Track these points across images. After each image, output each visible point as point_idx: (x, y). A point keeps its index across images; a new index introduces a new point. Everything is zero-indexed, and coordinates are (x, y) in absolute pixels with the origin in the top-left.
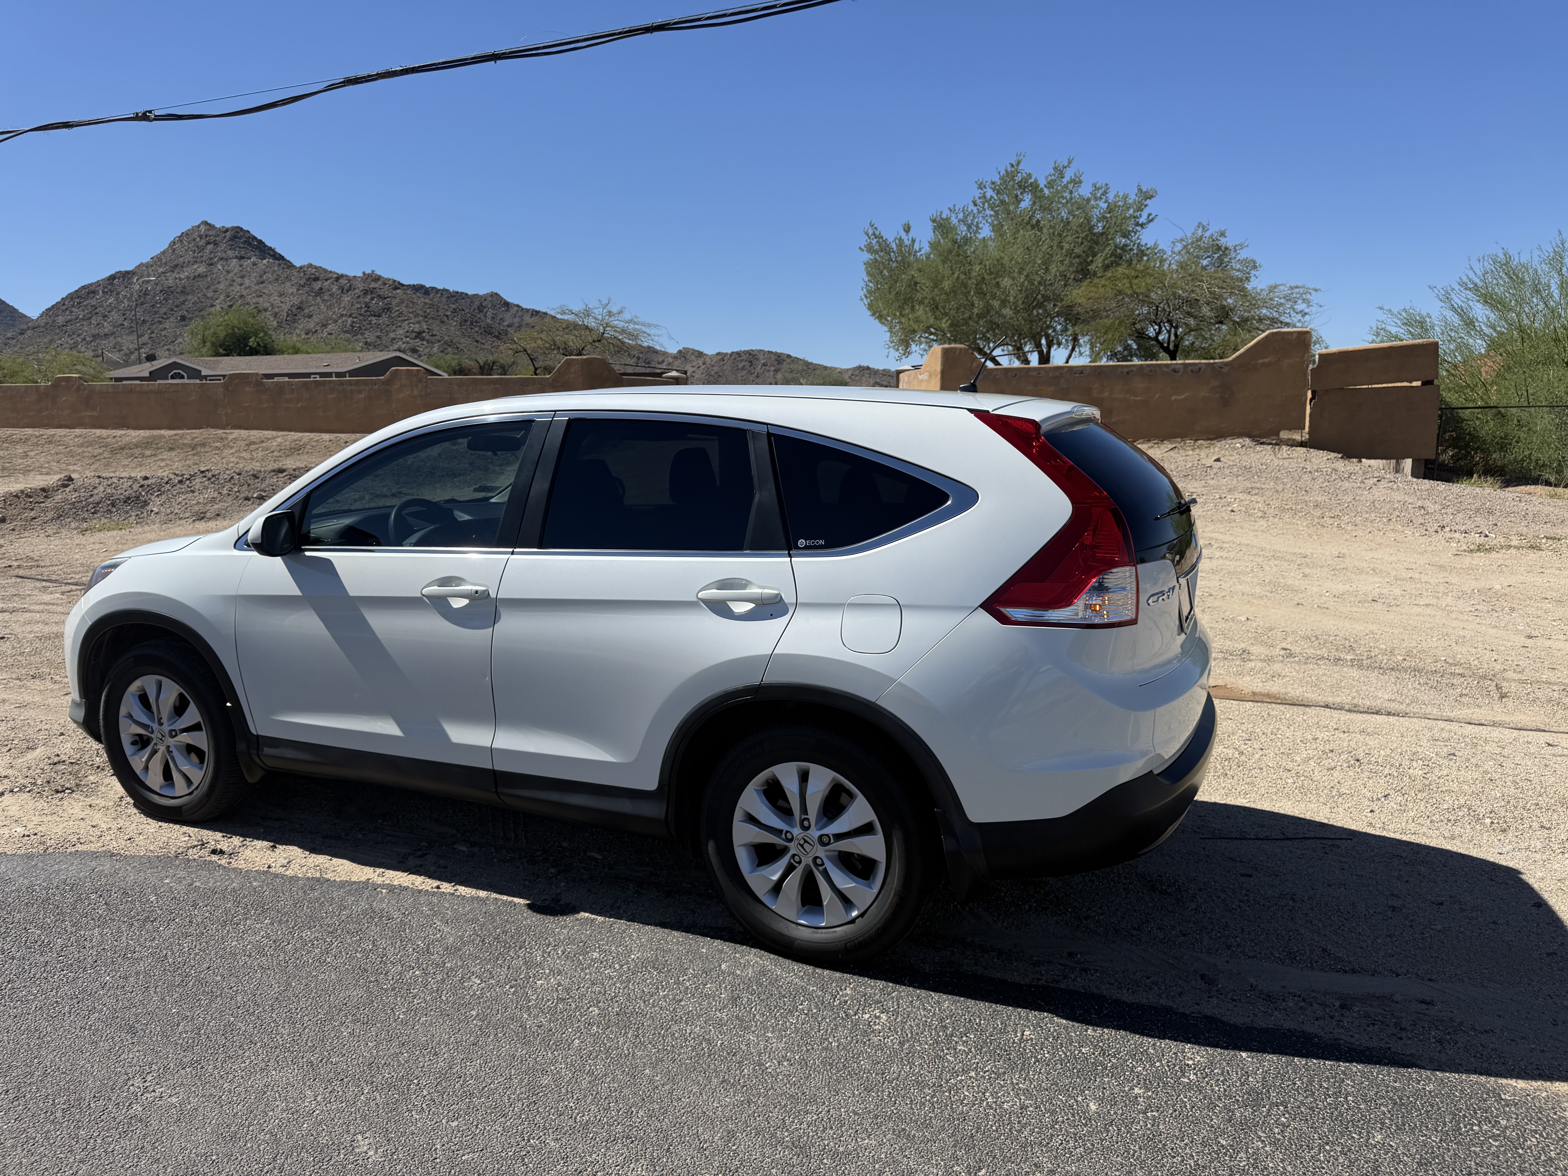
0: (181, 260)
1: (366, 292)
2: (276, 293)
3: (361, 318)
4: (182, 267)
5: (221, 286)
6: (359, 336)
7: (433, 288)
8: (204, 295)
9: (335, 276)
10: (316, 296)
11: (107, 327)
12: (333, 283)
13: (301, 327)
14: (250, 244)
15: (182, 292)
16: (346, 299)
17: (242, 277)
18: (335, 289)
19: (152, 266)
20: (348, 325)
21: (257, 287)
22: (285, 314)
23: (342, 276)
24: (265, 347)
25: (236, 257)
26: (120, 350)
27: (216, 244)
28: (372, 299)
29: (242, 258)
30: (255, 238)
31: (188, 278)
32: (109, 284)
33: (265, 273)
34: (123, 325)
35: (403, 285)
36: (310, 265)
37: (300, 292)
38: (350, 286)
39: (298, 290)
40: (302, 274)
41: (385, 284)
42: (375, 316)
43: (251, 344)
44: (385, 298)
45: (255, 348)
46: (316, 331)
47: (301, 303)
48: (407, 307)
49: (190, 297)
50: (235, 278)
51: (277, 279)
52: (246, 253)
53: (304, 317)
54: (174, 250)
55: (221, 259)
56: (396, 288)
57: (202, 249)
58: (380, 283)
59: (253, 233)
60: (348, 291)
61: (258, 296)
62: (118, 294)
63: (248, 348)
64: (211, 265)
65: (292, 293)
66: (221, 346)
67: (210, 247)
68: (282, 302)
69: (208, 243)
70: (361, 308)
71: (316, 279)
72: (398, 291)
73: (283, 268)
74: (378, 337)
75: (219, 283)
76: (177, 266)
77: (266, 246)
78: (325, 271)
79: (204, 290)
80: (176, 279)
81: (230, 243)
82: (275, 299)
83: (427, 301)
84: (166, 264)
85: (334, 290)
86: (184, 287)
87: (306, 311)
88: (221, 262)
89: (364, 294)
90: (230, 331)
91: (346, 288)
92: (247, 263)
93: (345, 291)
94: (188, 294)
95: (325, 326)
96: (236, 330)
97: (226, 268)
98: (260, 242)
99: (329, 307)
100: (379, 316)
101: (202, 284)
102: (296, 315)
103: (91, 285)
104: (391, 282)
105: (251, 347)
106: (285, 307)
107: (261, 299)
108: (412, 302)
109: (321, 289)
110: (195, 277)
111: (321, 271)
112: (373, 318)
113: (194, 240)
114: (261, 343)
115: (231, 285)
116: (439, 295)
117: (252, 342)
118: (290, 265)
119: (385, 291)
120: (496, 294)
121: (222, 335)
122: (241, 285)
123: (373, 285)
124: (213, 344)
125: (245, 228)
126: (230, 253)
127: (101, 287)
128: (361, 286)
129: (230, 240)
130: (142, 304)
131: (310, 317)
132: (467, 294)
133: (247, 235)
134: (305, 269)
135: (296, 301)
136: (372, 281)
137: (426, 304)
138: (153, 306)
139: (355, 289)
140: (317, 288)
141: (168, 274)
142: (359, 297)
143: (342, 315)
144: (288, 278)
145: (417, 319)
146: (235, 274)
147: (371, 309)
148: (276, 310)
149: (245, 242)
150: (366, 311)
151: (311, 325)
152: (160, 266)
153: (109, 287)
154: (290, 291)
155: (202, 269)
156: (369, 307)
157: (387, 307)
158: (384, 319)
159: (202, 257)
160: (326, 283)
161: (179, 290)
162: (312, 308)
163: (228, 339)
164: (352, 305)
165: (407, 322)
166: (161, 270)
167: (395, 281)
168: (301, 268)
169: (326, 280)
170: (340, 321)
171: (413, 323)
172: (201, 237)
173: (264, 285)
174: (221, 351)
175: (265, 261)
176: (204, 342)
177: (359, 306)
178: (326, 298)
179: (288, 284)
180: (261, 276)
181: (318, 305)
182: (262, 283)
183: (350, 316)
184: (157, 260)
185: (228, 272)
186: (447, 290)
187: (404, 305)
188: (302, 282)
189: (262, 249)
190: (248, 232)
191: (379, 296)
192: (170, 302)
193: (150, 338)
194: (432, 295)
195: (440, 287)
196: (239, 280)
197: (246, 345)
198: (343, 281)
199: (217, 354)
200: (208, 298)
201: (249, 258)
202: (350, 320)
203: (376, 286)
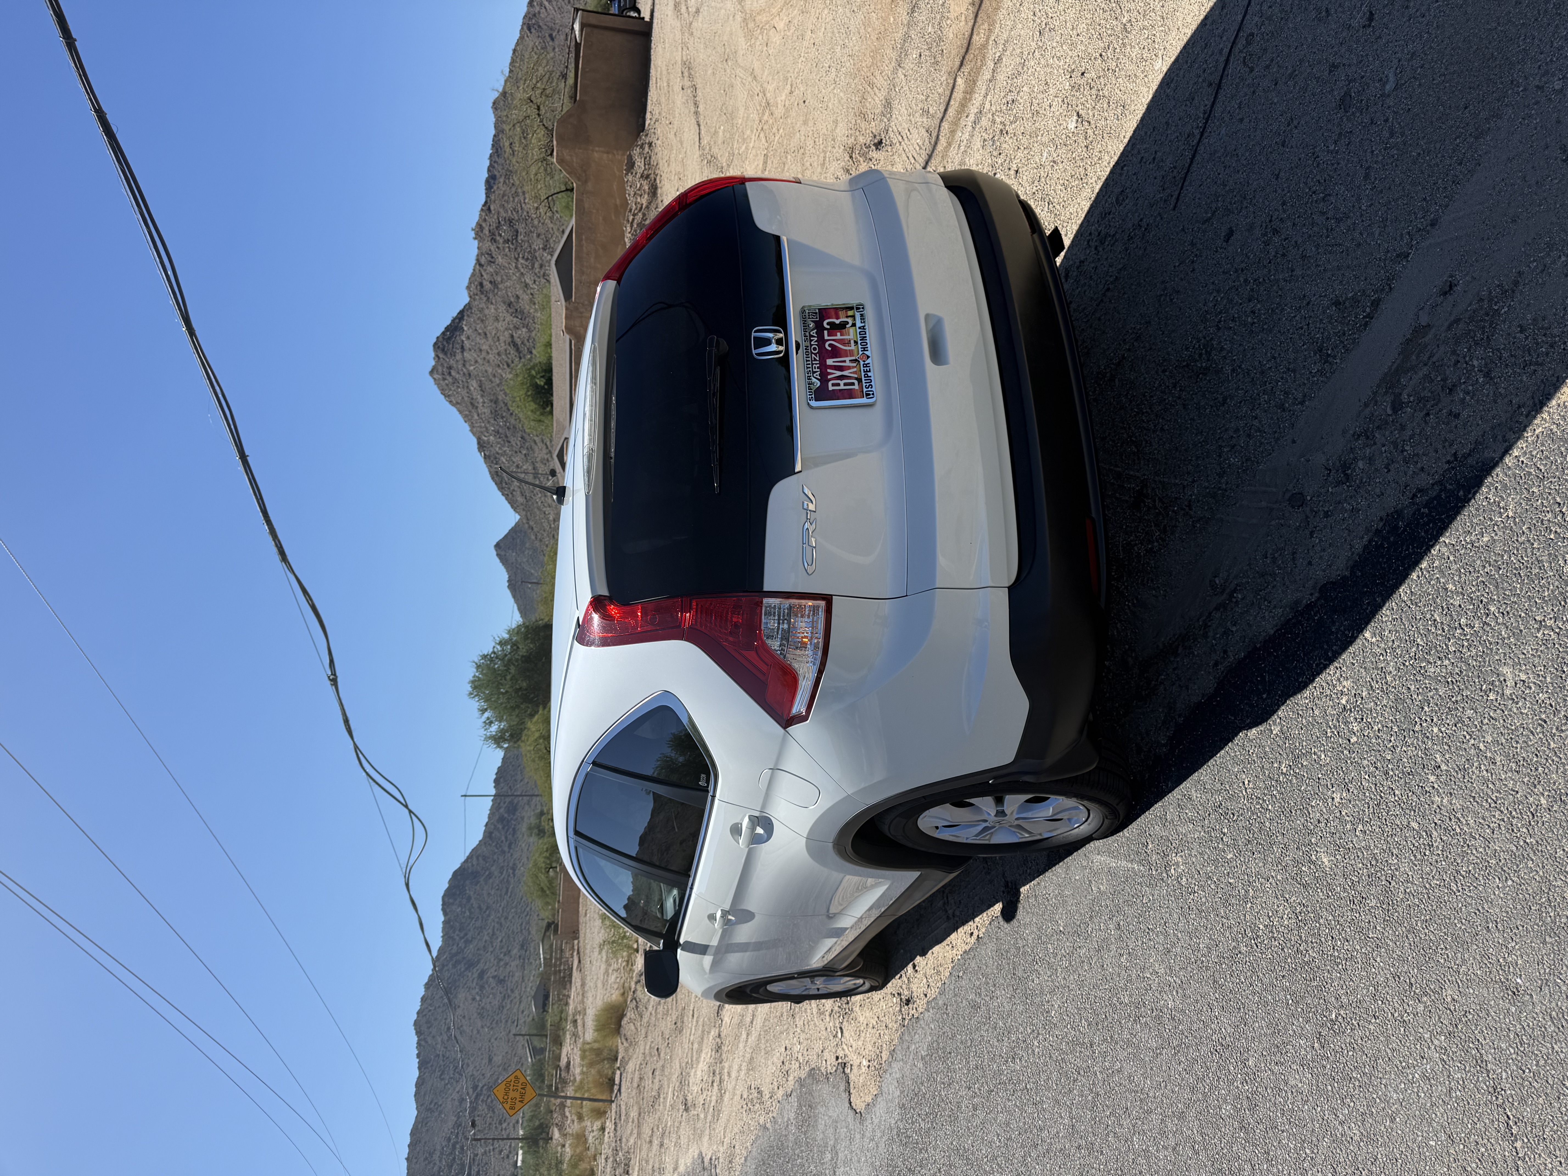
0: (466, 399)
1: (493, 240)
2: (496, 324)
3: (519, 249)
4: (472, 399)
5: (490, 370)
6: (537, 254)
7: (489, 170)
8: (498, 385)
9: (478, 267)
10: (498, 288)
11: (527, 466)
12: (485, 270)
13: (528, 307)
14: (449, 338)
15: (495, 403)
16: (500, 260)
17: (481, 350)
18: (490, 269)
19: (472, 423)
20: (527, 263)
21: (490, 339)
22: (515, 319)
23: (478, 260)
24: (545, 371)
25: (462, 352)
26: (548, 460)
27: (450, 368)
28: (500, 235)
29: (462, 347)
30: (443, 333)
31: (482, 396)
32: (490, 459)
33: (476, 330)
34: (525, 455)
35: (486, 202)
36: (468, 288)
37: (494, 301)
38: (488, 254)
39: (492, 303)
40: (477, 297)
41: (485, 220)
42: (517, 236)
43: (542, 384)
44: (499, 222)
45: (547, 380)
46: (532, 294)
47: (504, 303)
48: (508, 202)
49: (500, 398)
50: (482, 357)
51: (482, 321)
52: (458, 343)
53: (518, 302)
54: (457, 403)
55: (464, 365)
56: (489, 209)
57: (455, 381)
58: (484, 225)
59: (439, 333)
60: (492, 257)
61: (498, 340)
62: (498, 453)
63: (546, 387)
64: (470, 375)
65: (495, 309)
66: (544, 408)
67: (453, 373)
68: (504, 320)
69: (450, 374)
70: (509, 247)
71: (481, 284)
72: (492, 208)
73: (471, 313)
74: (538, 236)
75: (486, 371)
76: (472, 404)
77: (450, 325)
78: (473, 275)
79: (493, 384)
80: (483, 406)
81: (449, 356)
82: (501, 325)
83: (502, 180)
84: (470, 412)
85: (492, 270)
86: (491, 401)
87: (512, 300)
88: (467, 366)
89: (495, 241)
90: (530, 399)
91: (489, 259)
92: (467, 344)
93: (493, 260)
94: (497, 399)
95: (527, 285)
96: (529, 393)
97: (473, 363)
98: (447, 329)
99: (509, 278)
100: (517, 232)
101: (487, 385)
102: (516, 310)
103: (490, 472)
104: (484, 214)
105: (545, 384)
106: (509, 318)
107: (501, 338)
108: (503, 196)
109: (491, 282)
110: (482, 390)
111: (473, 279)
112: (519, 238)
113: (447, 385)
114: (541, 375)
115: (489, 362)
116: (496, 165)
117: (541, 382)
118: (468, 307)
119: (492, 220)
120: (494, 103)
121: (533, 406)
122: (488, 353)
123: (486, 232)
124: (542, 414)
125: (435, 340)
126: (459, 357)
127: (492, 465)
128: (487, 244)
129: (446, 354)
130: (506, 437)
131: (518, 297)
132: (495, 136)
133: (441, 339)
134: (472, 293)
135: (502, 308)
136: (482, 231)
137: (505, 182)
138: (508, 428)
139: (490, 250)
140: (489, 285)
141: (480, 412)
142: (498, 248)
143: (516, 267)
144: (481, 310)
145: (521, 194)
146: (478, 356)
147: (510, 238)
148: (511, 326)
149: (447, 343)
150: (512, 244)
151: (526, 297)
152: (473, 417)
153: (492, 459)
154: (493, 311)
155: (474, 384)
156: (508, 240)
157: (508, 222)
158: (521, 228)
159: (463, 381)
160: (485, 276)
161: (494, 406)
162: (510, 294)
163: (538, 401)
164: (506, 255)
165: (523, 205)
166: (476, 417)
167: (482, 210)
168: (470, 297)
169: (482, 276)
170: (522, 270)
171: (525, 199)
172: (444, 379)
173: (488, 333)
174: (548, 409)
175: (465, 328)
176: (540, 421)
177: (507, 250)
178: (499, 279)
179: (486, 312)
180: (480, 334)
181: (506, 288)
182: (486, 334)
183: (517, 259)
184: (467, 418)
185: (476, 362)
186: (491, 156)
187: (506, 205)
188: (485, 299)
189: (454, 329)
190: (438, 338)
191: (497, 228)
192: (504, 414)
193: (537, 436)
194: (496, 173)
195: (488, 163)
196: (484, 354)
197: (543, 387)
198: (483, 260)
199: (551, 413)
200: (501, 383)
201: (463, 341)
202: (521, 261)
203: (487, 229)
